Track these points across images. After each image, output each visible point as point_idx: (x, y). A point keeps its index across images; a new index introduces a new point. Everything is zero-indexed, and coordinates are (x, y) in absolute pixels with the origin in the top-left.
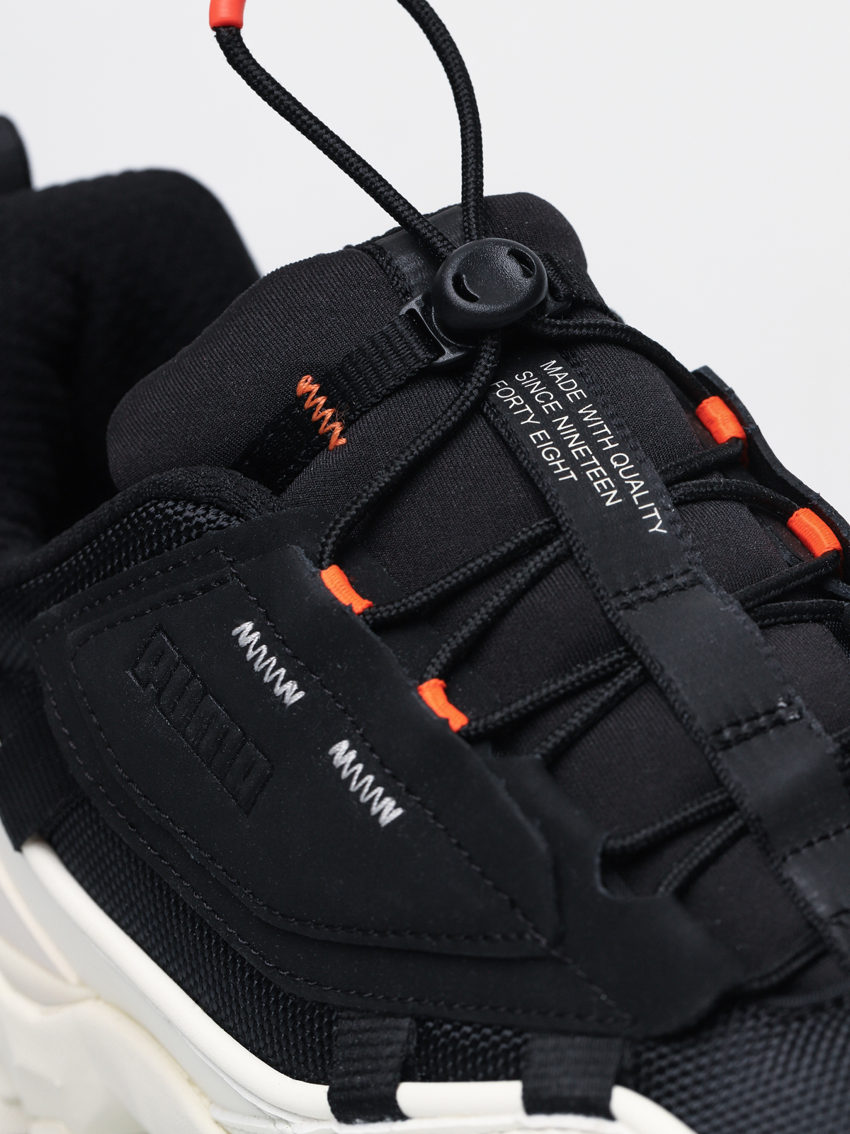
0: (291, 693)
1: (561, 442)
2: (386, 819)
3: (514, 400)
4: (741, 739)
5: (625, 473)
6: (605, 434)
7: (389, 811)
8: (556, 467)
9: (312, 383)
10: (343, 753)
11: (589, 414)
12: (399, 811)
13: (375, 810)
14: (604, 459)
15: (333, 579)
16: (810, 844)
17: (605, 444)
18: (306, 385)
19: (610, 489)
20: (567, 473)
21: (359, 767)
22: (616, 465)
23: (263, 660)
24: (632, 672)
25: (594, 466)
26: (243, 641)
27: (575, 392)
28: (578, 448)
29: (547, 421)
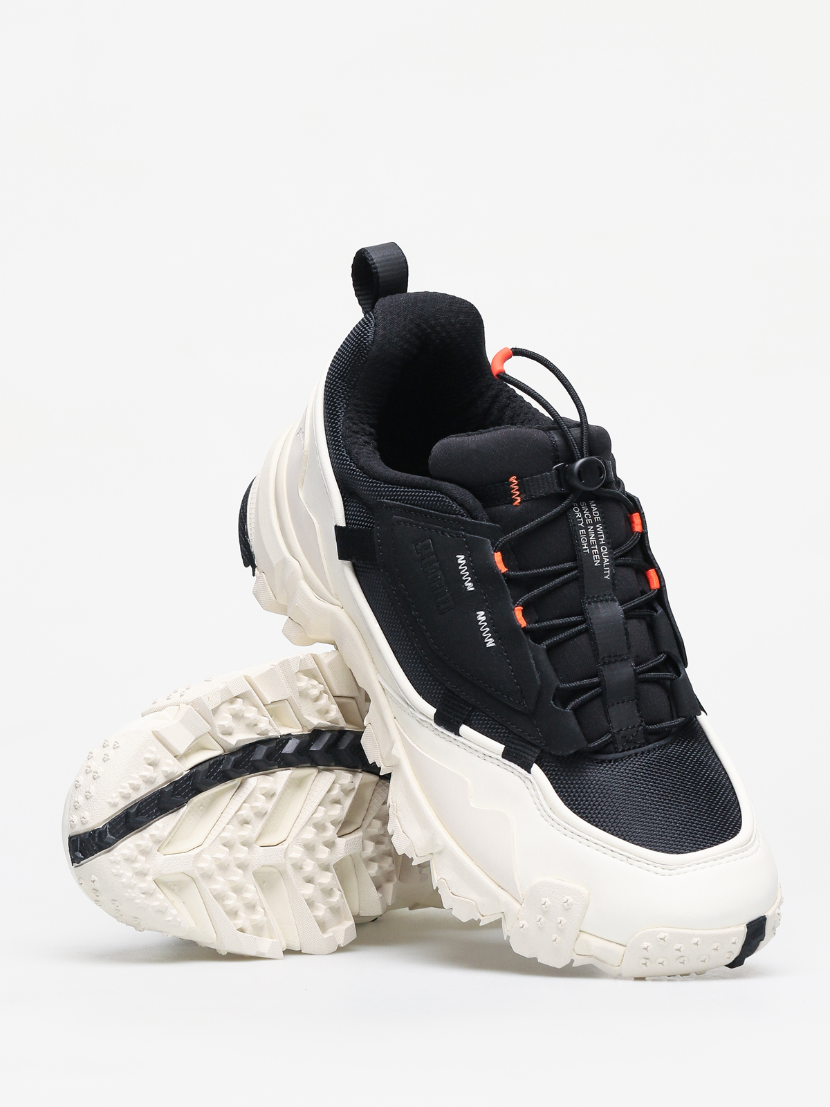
0: (470, 586)
1: (588, 536)
2: (489, 645)
3: (579, 514)
4: (610, 662)
5: (604, 555)
6: (602, 537)
7: (490, 643)
8: (584, 546)
9: (516, 480)
10: (481, 615)
11: (599, 527)
12: (494, 644)
13: (486, 641)
14: (599, 546)
15: (498, 557)
16: (618, 703)
17: (601, 541)
18: (513, 479)
19: (598, 559)
20: (586, 549)
21: (486, 624)
22: (602, 551)
23: (464, 572)
24: (583, 626)
25: (595, 549)
26: (460, 562)
27: (597, 518)
28: (593, 540)
29: (586, 526)
